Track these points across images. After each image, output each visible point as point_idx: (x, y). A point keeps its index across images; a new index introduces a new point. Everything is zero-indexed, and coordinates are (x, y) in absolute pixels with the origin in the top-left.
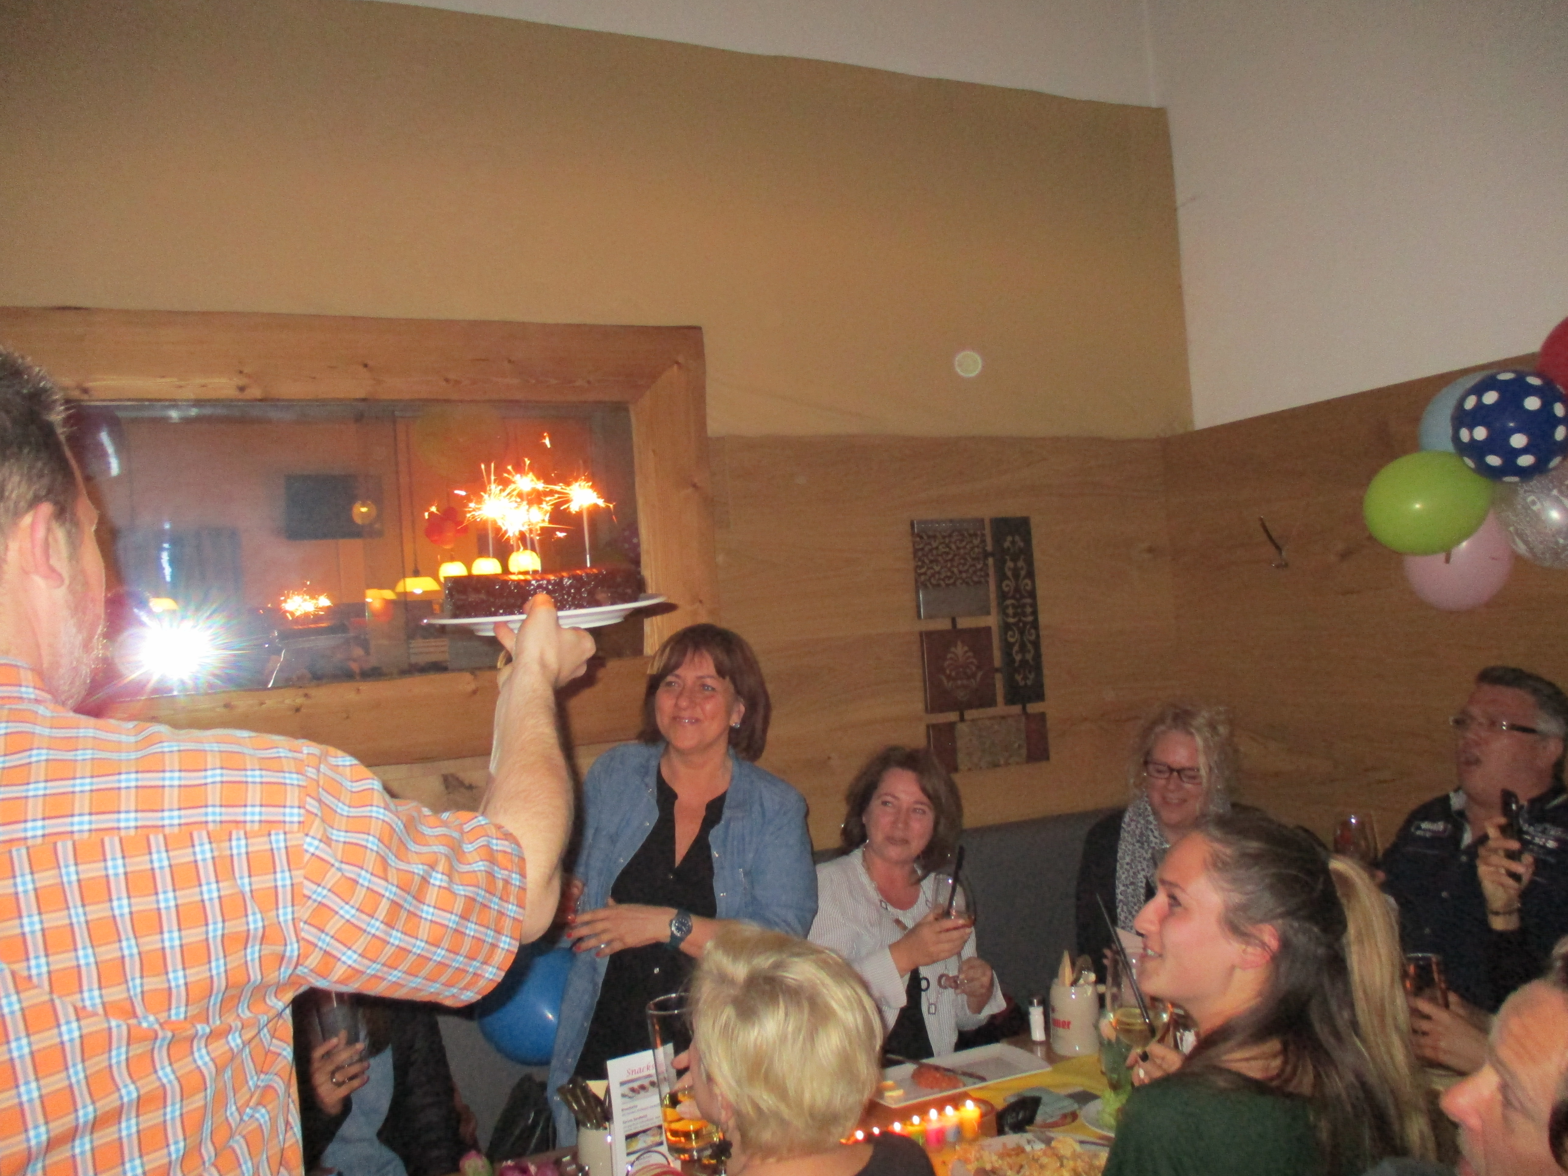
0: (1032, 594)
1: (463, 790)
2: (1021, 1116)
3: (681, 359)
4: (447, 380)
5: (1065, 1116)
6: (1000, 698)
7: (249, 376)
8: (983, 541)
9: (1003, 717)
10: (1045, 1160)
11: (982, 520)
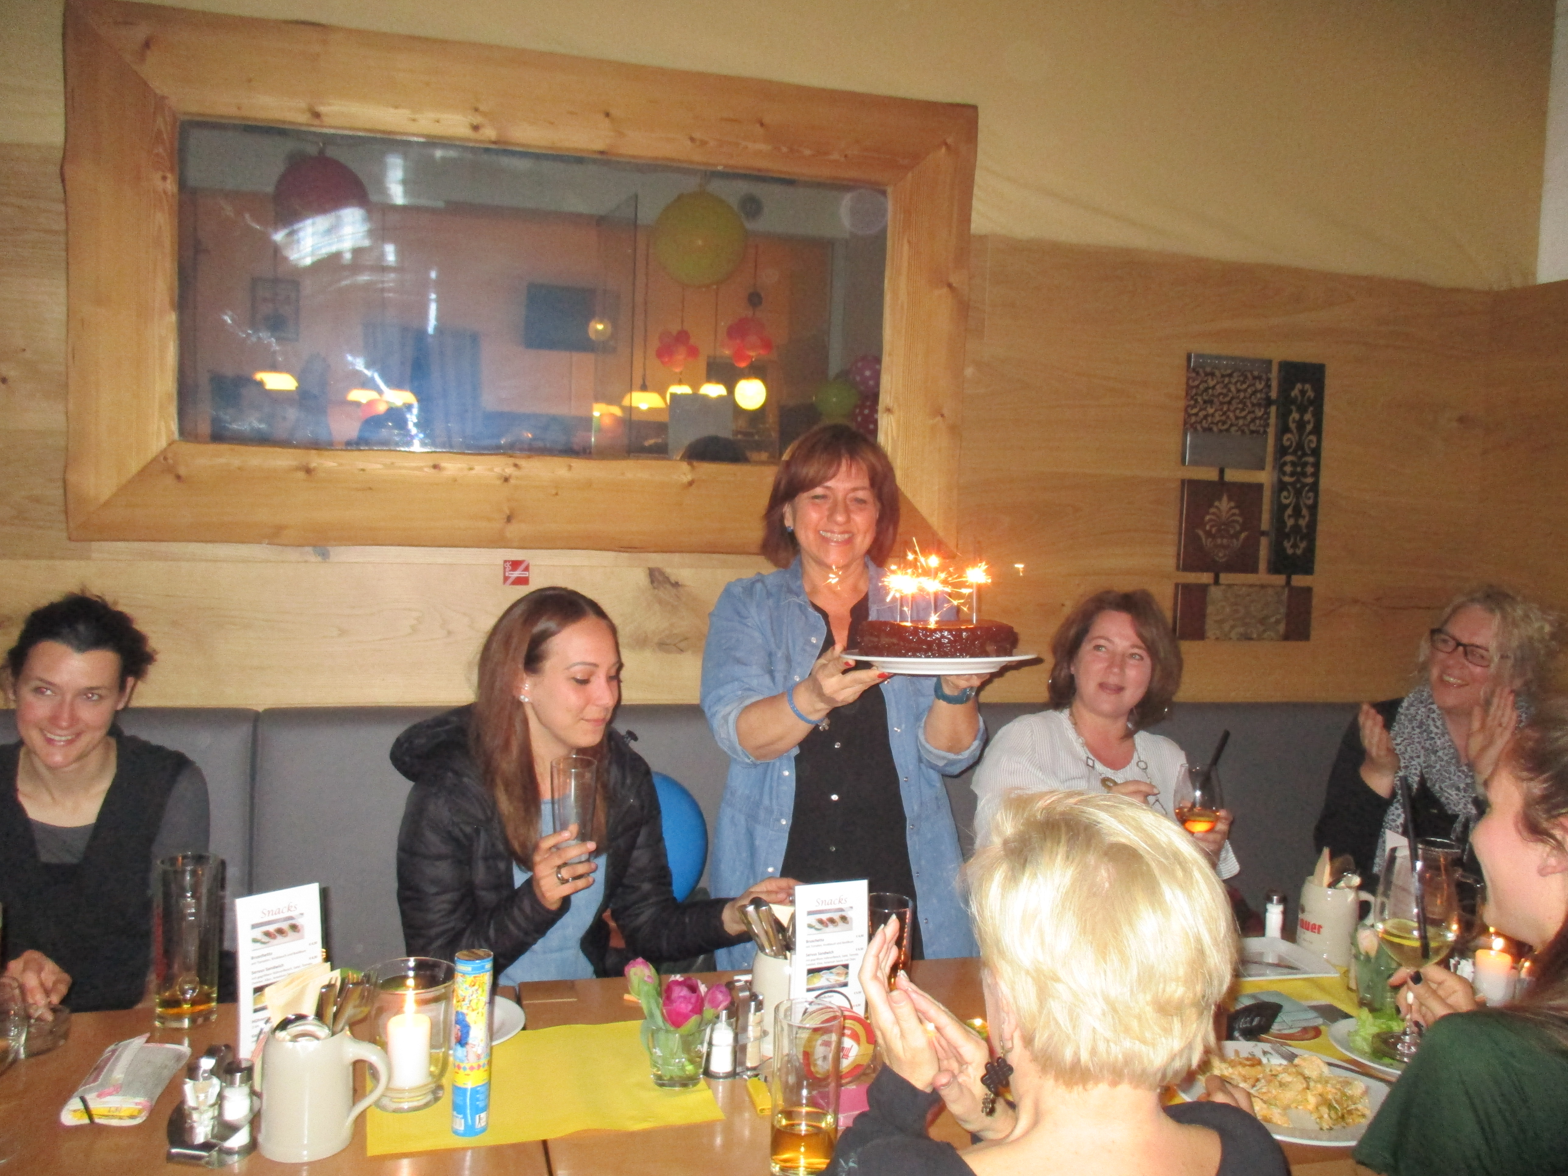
0: (1316, 452)
1: (668, 586)
2: (1256, 1022)
3: (950, 141)
4: (692, 139)
5: (1305, 1030)
6: (1263, 565)
7: (484, 114)
8: (1268, 386)
9: (1263, 586)
10: (1286, 1078)
11: (1269, 362)
